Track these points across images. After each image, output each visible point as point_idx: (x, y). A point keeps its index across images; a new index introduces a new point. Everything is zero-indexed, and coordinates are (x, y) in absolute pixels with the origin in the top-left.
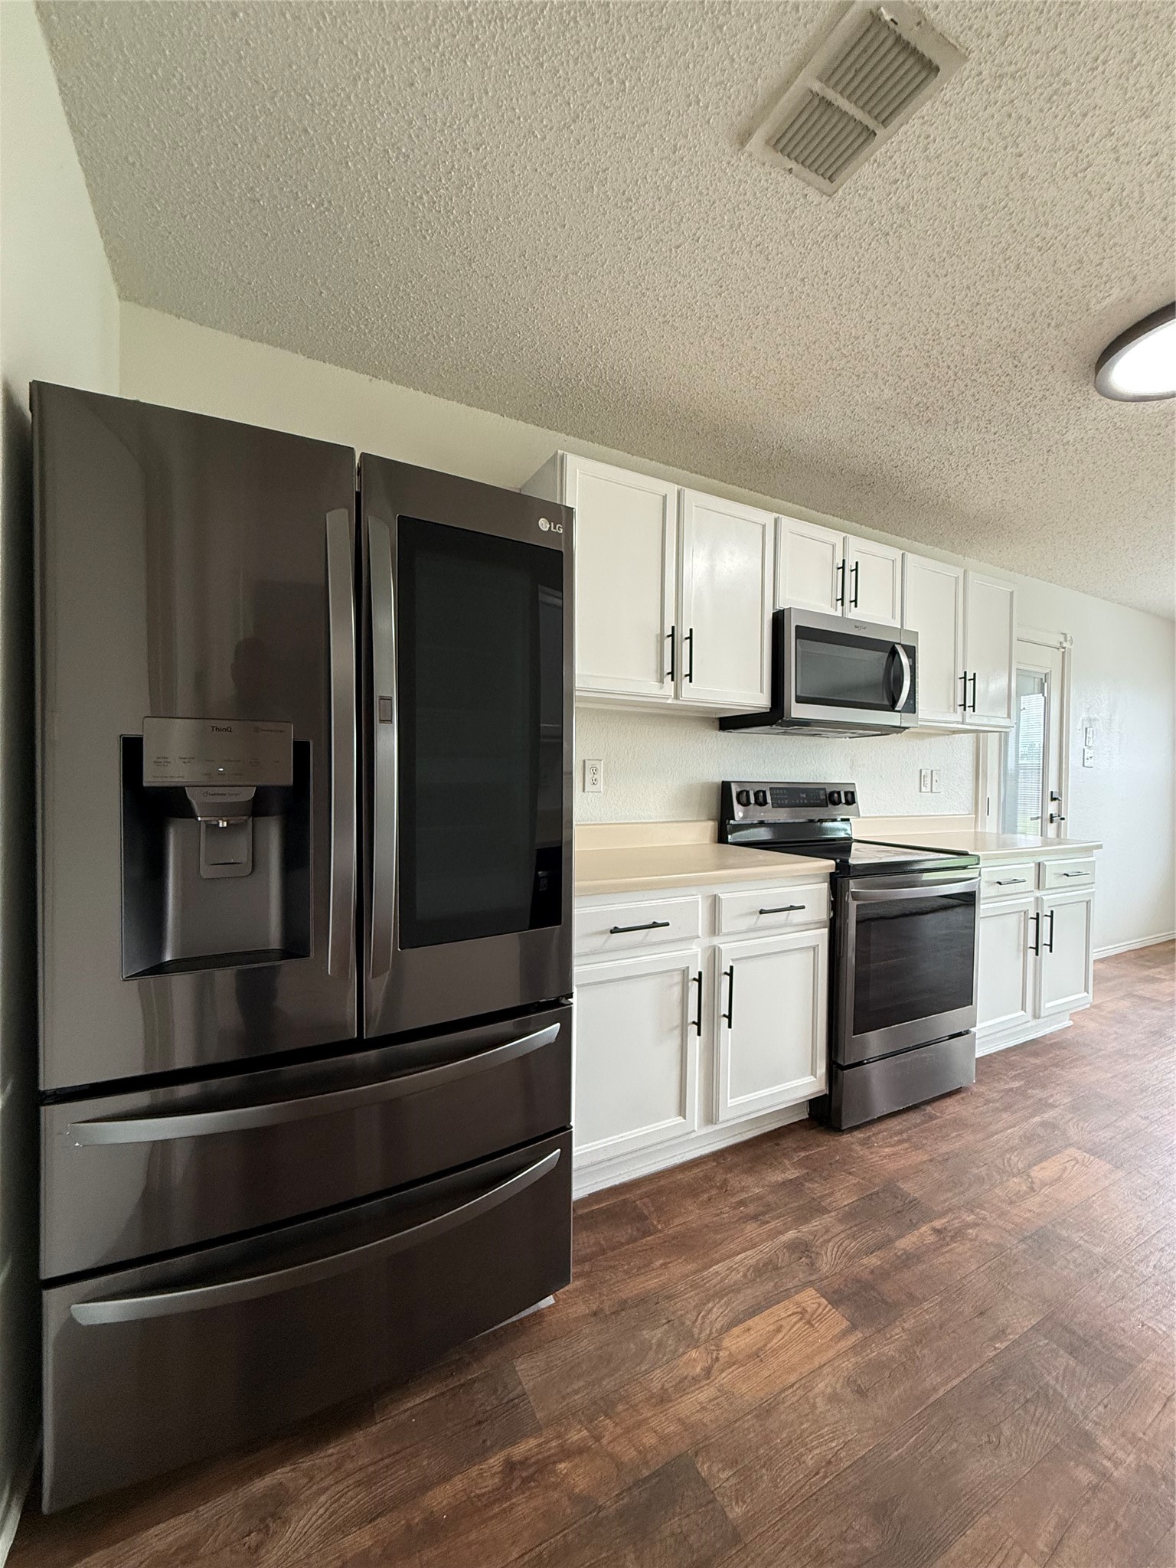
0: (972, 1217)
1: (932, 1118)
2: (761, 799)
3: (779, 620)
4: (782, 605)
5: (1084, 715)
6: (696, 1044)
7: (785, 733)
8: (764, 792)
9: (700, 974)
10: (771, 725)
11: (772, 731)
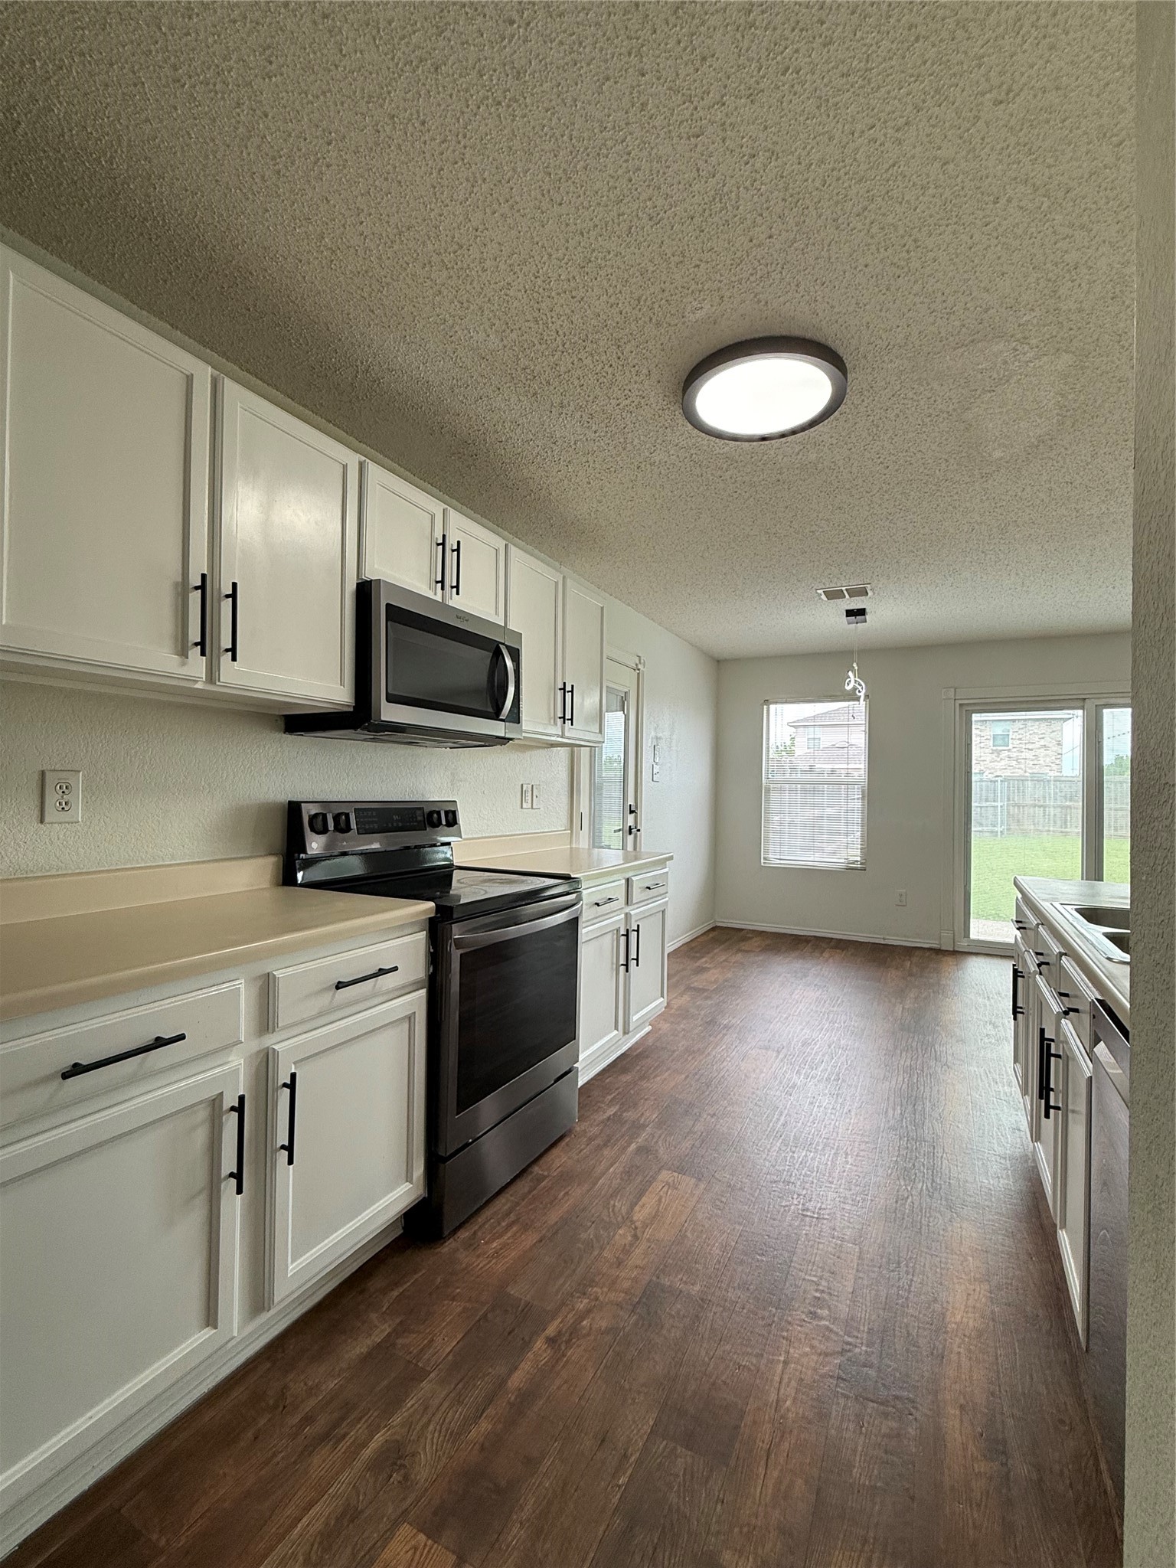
0: (586, 1301)
1: (540, 1179)
2: (343, 825)
3: (365, 592)
4: (369, 575)
5: (653, 734)
6: (234, 1207)
7: (374, 740)
8: (347, 815)
9: (242, 1099)
10: (355, 728)
11: (354, 736)
